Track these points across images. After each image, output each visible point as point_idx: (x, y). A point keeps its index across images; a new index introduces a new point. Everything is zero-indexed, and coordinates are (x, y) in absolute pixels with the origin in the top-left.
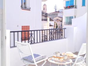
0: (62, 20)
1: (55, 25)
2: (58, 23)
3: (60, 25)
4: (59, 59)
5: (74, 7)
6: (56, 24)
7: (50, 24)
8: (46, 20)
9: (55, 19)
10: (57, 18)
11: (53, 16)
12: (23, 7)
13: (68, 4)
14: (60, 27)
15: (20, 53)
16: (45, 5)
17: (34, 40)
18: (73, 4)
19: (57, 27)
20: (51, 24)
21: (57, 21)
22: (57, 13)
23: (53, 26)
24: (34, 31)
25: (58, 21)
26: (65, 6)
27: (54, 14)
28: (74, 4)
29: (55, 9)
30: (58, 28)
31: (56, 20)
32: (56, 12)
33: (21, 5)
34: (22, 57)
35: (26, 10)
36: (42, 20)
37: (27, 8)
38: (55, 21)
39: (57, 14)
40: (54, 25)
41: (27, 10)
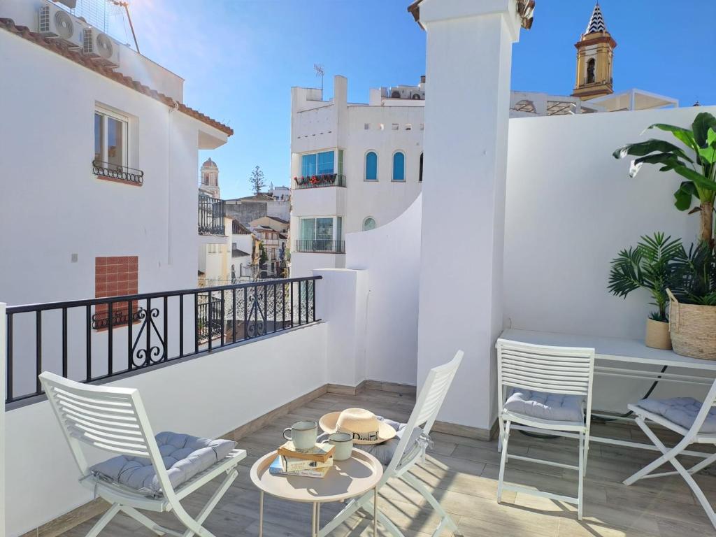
0: (284, 231)
1: (257, 250)
2: (270, 242)
3: (278, 253)
4: (312, 464)
5: (336, 182)
6: (261, 247)
7: (234, 244)
8: (220, 231)
9: (255, 224)
10: (265, 221)
11: (245, 214)
12: (106, 166)
13: (311, 165)
14: (278, 259)
15: (75, 443)
16: (209, 163)
17: (165, 344)
18: (332, 170)
19: (264, 258)
20: (239, 248)
21: (264, 235)
22: (264, 202)
23: (246, 254)
24: (165, 295)
25: (270, 235)
26: (299, 176)
27: (252, 205)
28: (336, 171)
29: (254, 184)
30: (269, 263)
31: (260, 231)
32: (259, 195)
33: (93, 157)
34: (84, 466)
35: (121, 180)
36: (202, 230)
37: (124, 170)
38: (257, 235)
39: (266, 204)
40: (251, 252)
41: (127, 181)
